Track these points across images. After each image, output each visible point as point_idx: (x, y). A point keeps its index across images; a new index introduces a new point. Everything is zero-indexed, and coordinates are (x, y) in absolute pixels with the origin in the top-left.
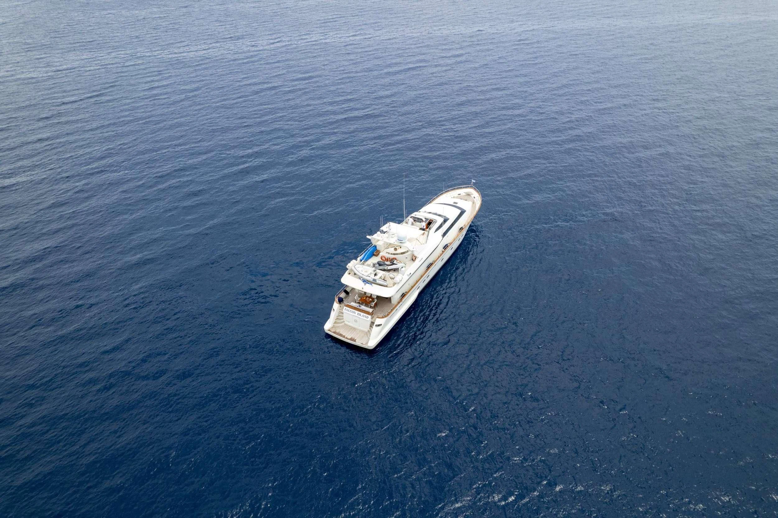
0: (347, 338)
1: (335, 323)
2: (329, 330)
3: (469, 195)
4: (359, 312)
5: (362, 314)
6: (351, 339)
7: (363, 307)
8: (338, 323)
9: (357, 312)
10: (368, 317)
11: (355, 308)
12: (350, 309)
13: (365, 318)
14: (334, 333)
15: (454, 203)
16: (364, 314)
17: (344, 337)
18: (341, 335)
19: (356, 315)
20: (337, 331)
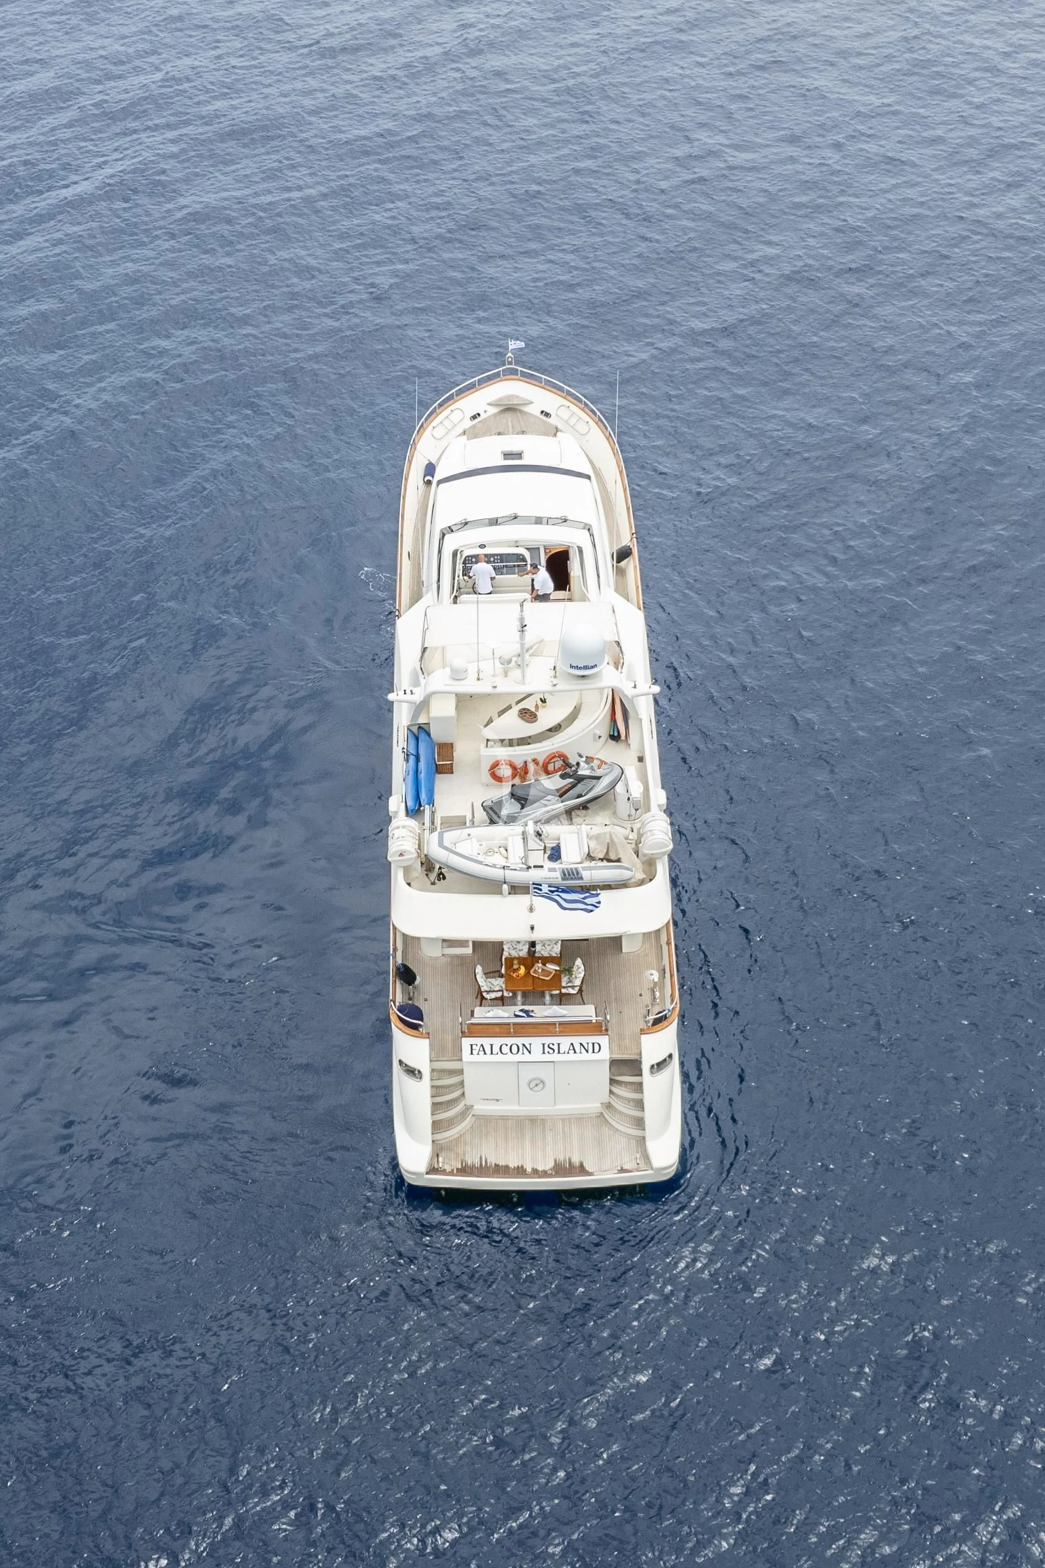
0: (535, 1172)
1: (437, 1126)
2: (433, 1170)
3: (510, 409)
4: (547, 1040)
5: (565, 1042)
6: (560, 1169)
7: (545, 1012)
8: (451, 1123)
9: (536, 1043)
10: (596, 1048)
11: (519, 1030)
12: (497, 1042)
13: (585, 1056)
14: (464, 1170)
15: (507, 455)
16: (576, 1040)
17: (520, 1171)
18: (501, 1170)
19: (537, 1055)
20: (472, 1159)
